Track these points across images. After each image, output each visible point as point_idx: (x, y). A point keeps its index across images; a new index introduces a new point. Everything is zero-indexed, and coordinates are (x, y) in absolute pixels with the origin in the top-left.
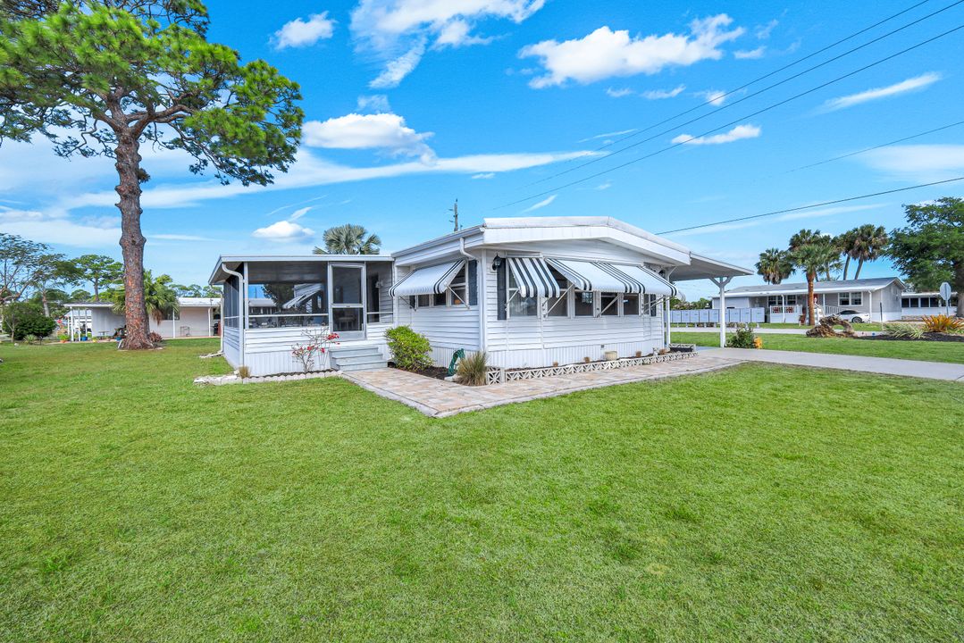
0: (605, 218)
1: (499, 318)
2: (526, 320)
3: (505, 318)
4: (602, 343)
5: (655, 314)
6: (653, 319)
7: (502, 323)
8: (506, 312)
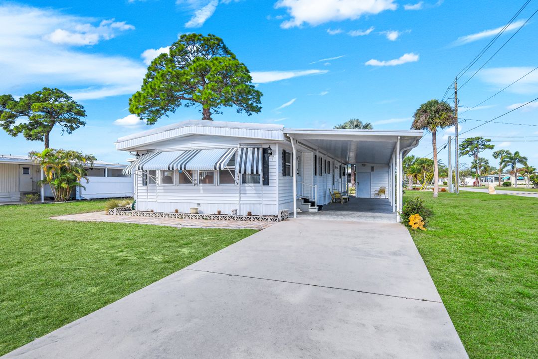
1: (143, 185)
2: (153, 186)
3: (146, 184)
4: (199, 202)
5: (268, 184)
6: (266, 187)
7: (145, 187)
8: (147, 182)
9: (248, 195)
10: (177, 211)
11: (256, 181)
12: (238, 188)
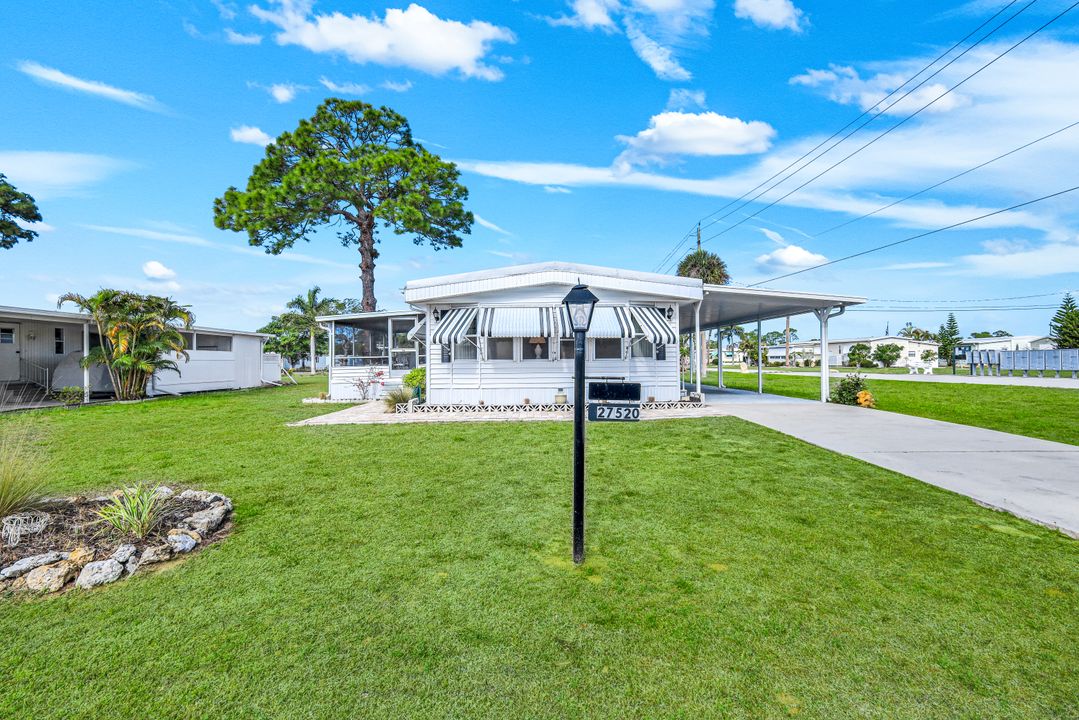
0: (551, 263)
1: (443, 361)
2: (468, 363)
3: (449, 360)
4: (560, 386)
5: (664, 358)
6: (660, 363)
7: (446, 365)
8: (450, 356)
9: (639, 374)
10: (527, 401)
11: (648, 354)
12: (627, 364)
